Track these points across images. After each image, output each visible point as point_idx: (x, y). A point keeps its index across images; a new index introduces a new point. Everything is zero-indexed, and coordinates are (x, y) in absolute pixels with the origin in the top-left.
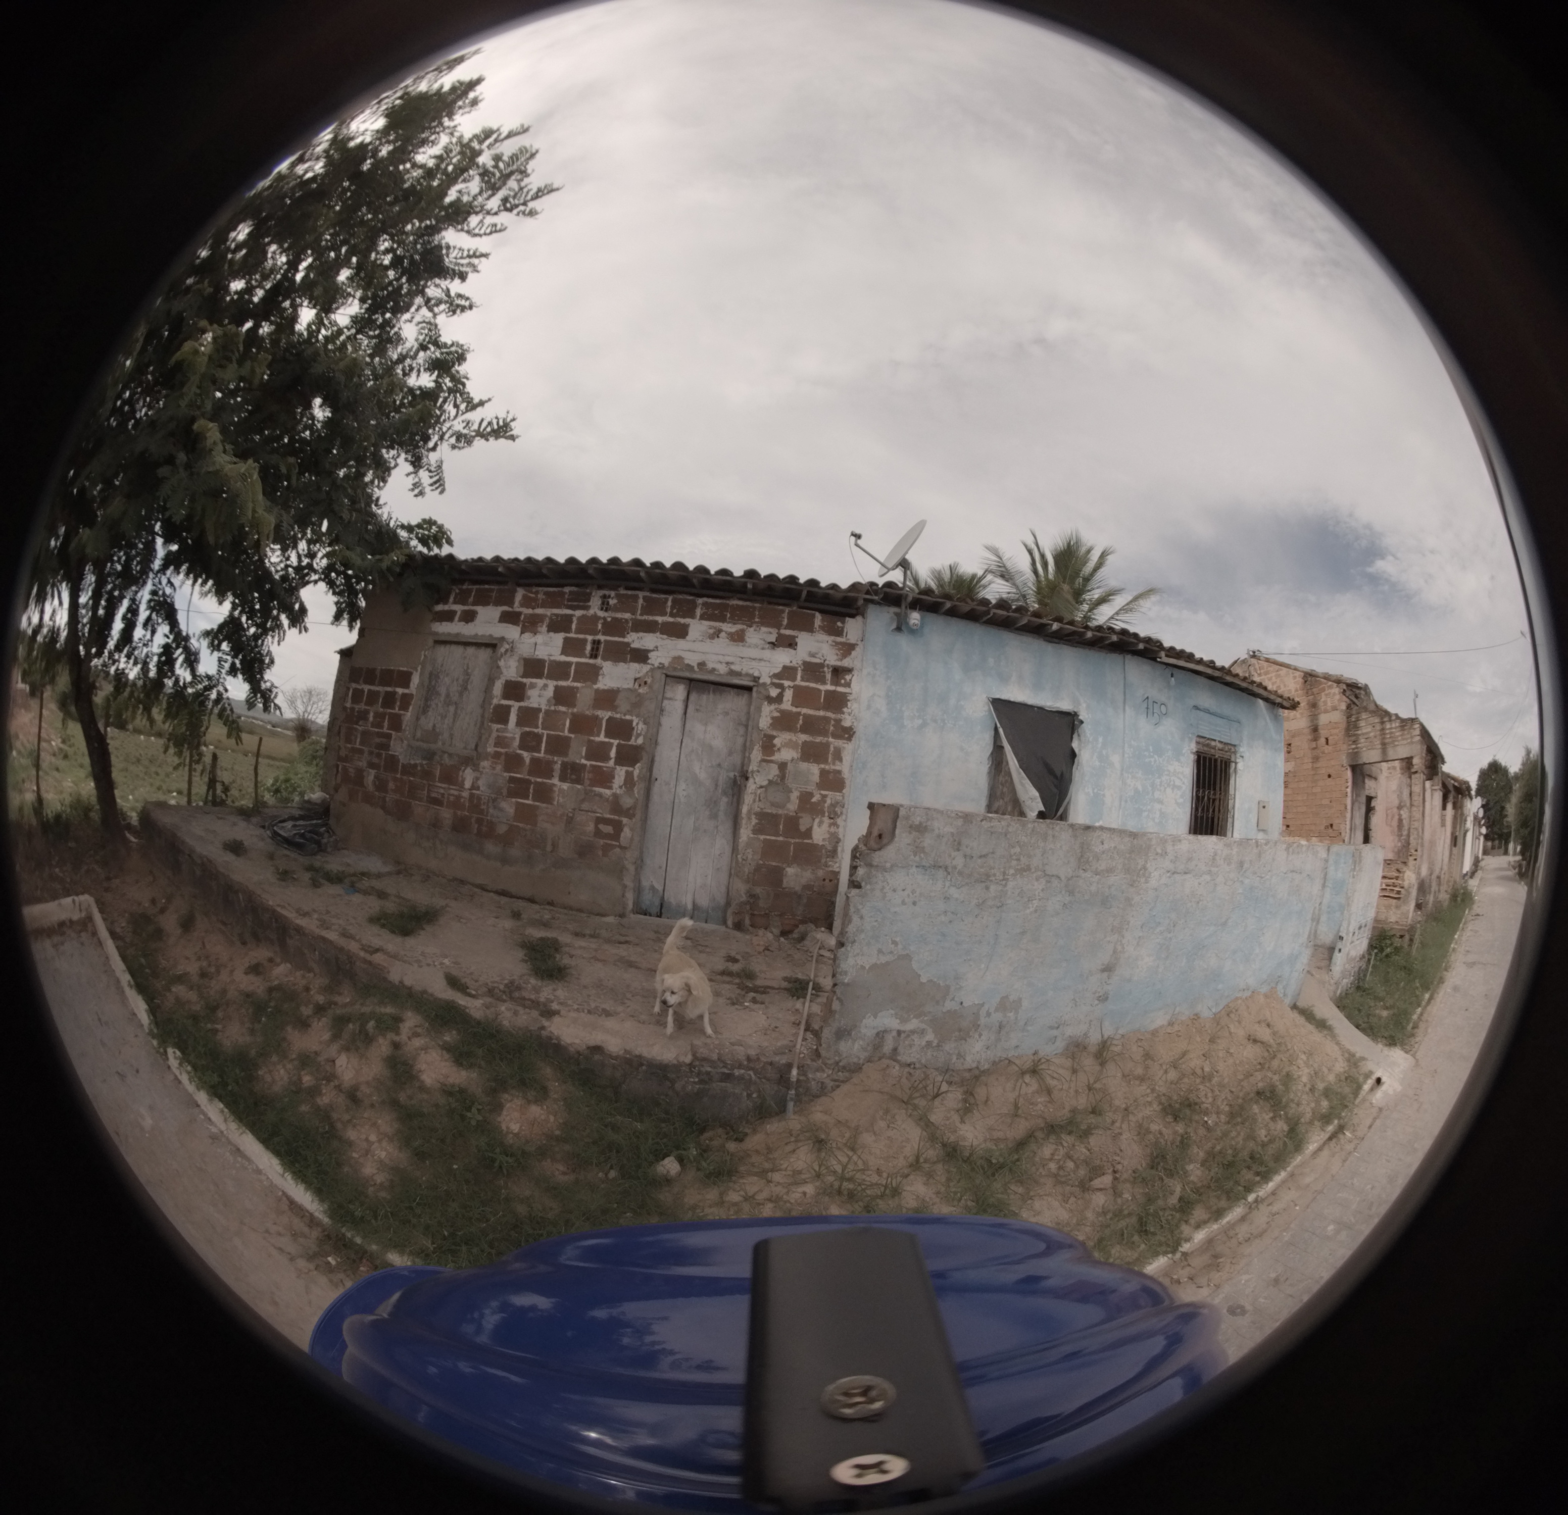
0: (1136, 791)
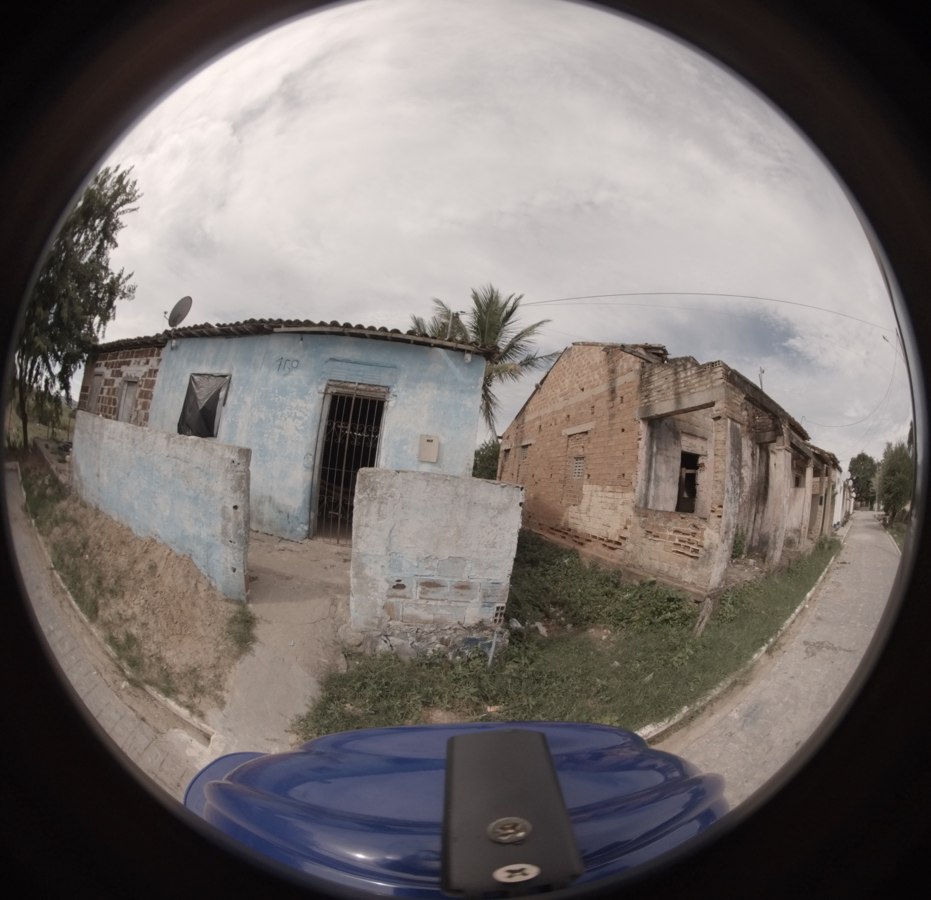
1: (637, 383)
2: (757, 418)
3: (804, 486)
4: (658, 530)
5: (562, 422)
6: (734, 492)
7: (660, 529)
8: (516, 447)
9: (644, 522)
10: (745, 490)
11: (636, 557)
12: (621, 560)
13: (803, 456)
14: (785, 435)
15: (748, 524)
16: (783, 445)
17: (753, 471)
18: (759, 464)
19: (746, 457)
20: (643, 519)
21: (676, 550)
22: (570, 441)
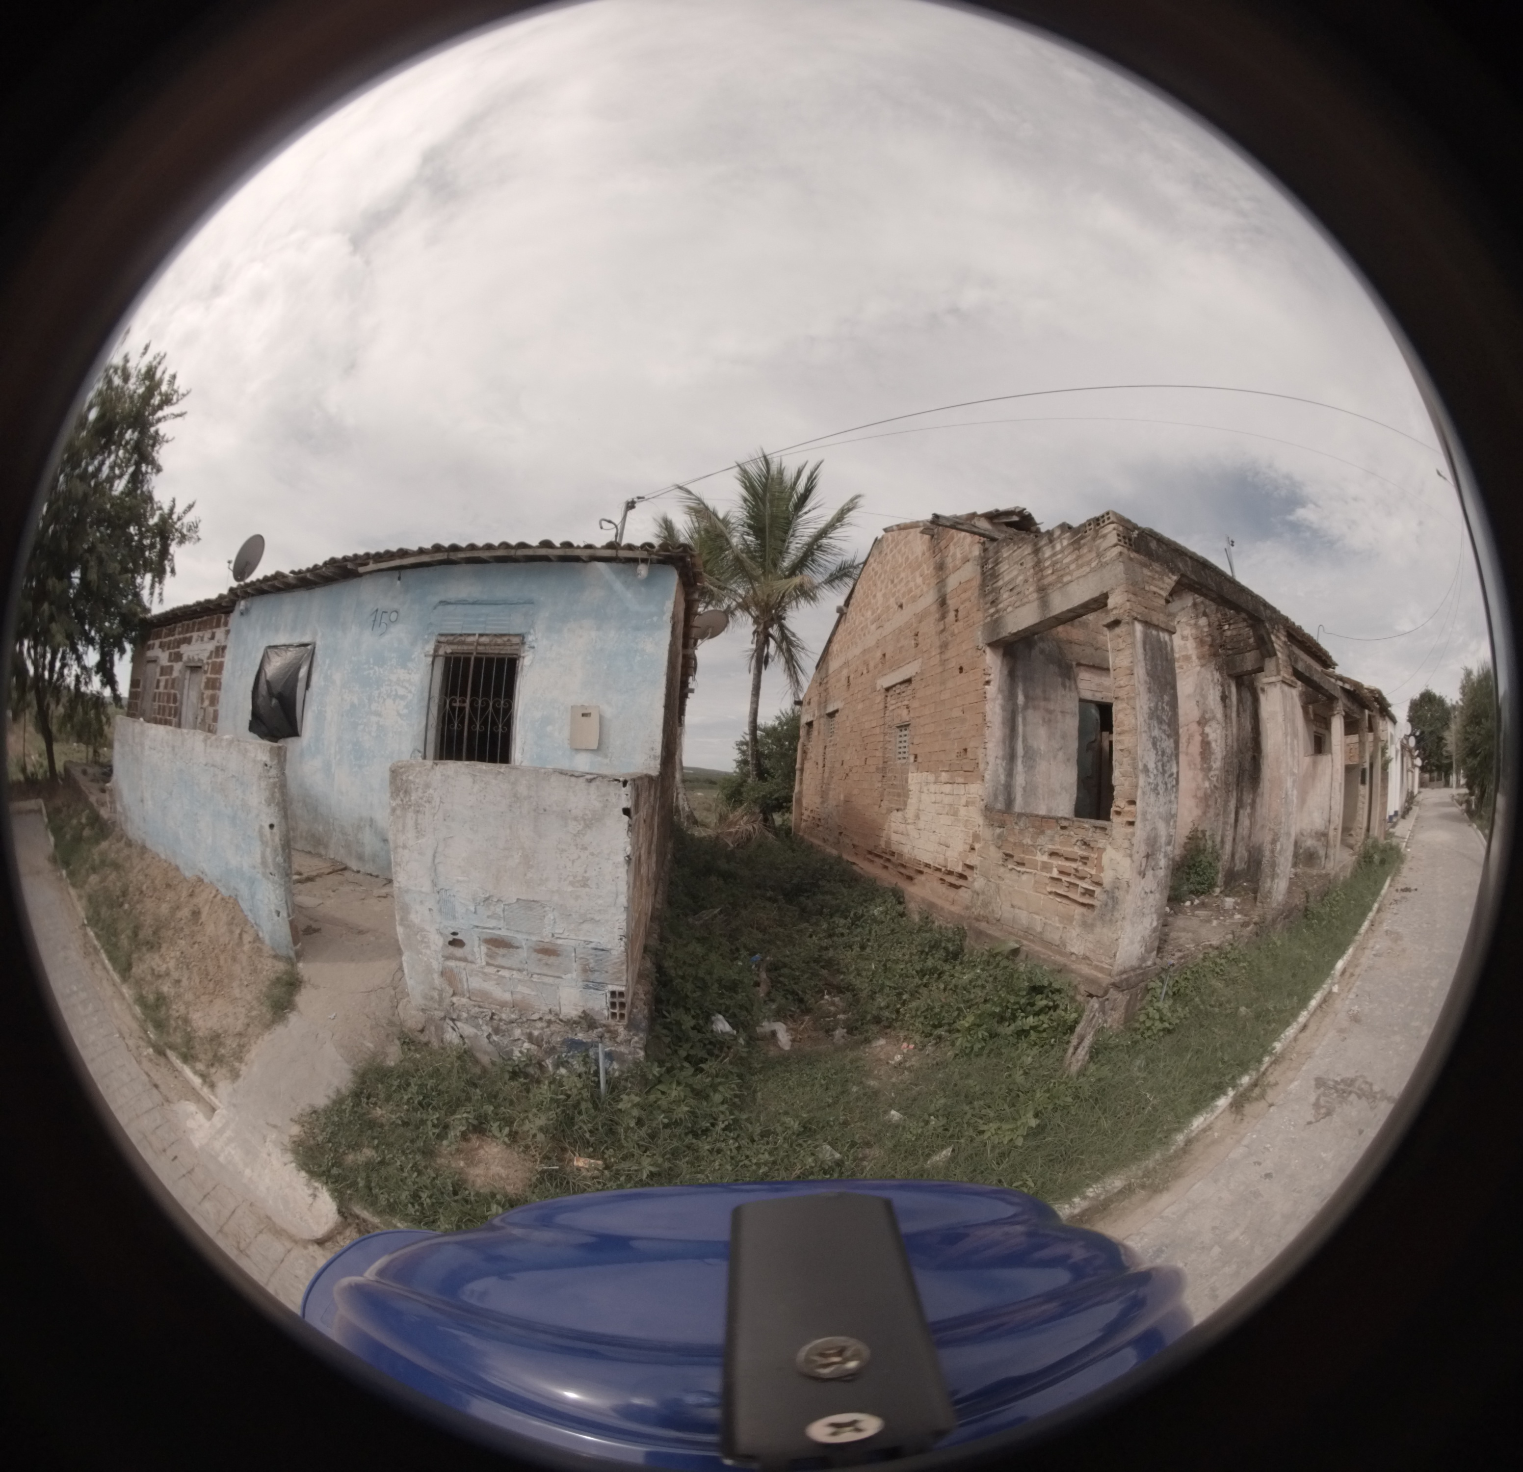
0: (353, 705)
1: (977, 581)
2: (1226, 627)
3: (1330, 752)
4: (1024, 852)
5: (875, 667)
6: (1164, 772)
7: (1026, 849)
8: (820, 717)
9: (1000, 836)
10: (1215, 766)
11: (990, 903)
12: (967, 908)
13: (1324, 695)
14: (1279, 655)
15: (1224, 830)
16: (1278, 673)
17: (1226, 728)
18: (1238, 715)
19: (1212, 703)
20: (998, 831)
21: (1054, 890)
22: (889, 699)
